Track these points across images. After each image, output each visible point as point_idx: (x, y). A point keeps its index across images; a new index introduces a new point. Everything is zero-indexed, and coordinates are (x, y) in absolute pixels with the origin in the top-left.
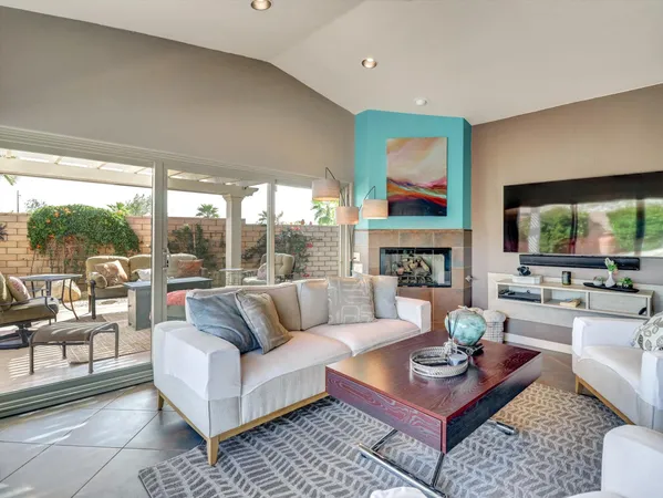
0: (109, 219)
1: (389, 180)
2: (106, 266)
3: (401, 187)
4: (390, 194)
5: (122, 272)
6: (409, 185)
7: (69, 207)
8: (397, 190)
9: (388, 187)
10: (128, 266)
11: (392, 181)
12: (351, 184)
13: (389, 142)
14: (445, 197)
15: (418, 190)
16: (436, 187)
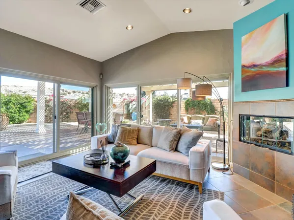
3: (250, 69)
4: (244, 76)
8: (248, 72)
10: (190, 119)
11: (244, 66)
12: (232, 73)
13: (243, 38)
14: (284, 69)
15: (261, 68)
16: (276, 62)
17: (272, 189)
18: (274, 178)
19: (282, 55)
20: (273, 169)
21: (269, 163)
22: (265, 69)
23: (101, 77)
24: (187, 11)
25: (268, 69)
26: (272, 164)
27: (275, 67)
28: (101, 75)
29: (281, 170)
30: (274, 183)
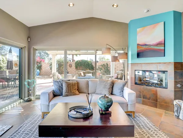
0: (88, 63)
1: (138, 45)
2: (79, 73)
3: (143, 46)
4: (139, 50)
5: (83, 75)
6: (146, 45)
7: (81, 60)
8: (142, 48)
9: (137, 47)
10: (84, 73)
11: (139, 44)
12: (127, 48)
13: (138, 30)
14: (163, 48)
15: (150, 46)
16: (158, 44)
17: (156, 106)
18: (157, 101)
19: (162, 41)
20: (157, 97)
21: (154, 94)
22: (152, 47)
23: (29, 40)
24: (115, 6)
25: (154, 47)
26: (156, 94)
27: (158, 47)
28: (29, 38)
29: (161, 97)
30: (157, 103)
